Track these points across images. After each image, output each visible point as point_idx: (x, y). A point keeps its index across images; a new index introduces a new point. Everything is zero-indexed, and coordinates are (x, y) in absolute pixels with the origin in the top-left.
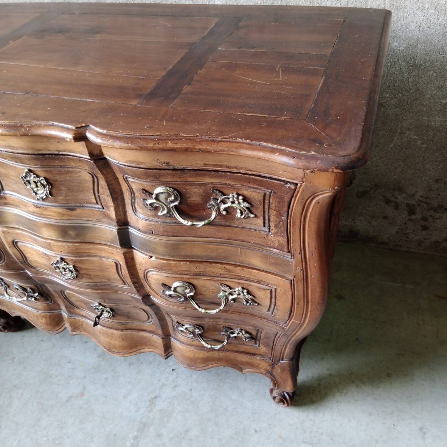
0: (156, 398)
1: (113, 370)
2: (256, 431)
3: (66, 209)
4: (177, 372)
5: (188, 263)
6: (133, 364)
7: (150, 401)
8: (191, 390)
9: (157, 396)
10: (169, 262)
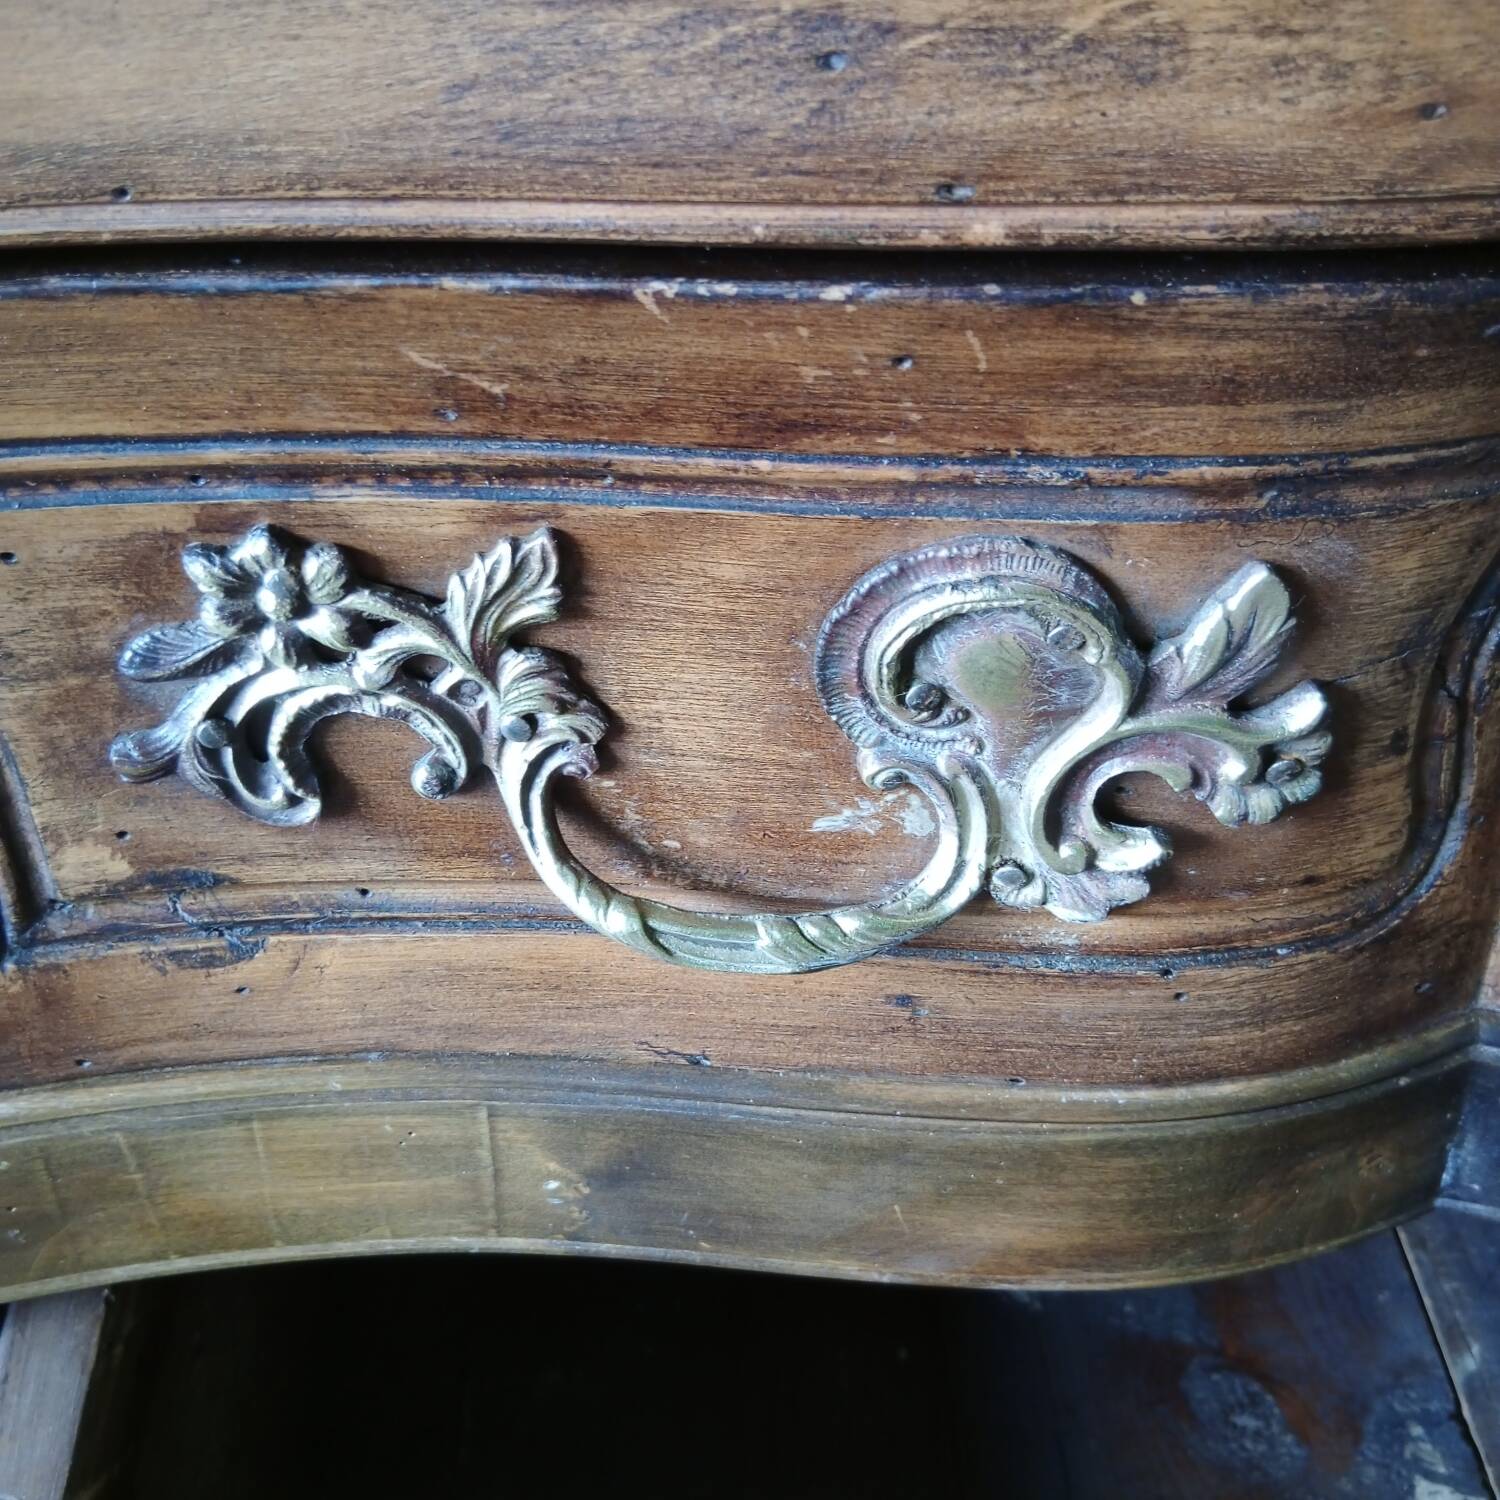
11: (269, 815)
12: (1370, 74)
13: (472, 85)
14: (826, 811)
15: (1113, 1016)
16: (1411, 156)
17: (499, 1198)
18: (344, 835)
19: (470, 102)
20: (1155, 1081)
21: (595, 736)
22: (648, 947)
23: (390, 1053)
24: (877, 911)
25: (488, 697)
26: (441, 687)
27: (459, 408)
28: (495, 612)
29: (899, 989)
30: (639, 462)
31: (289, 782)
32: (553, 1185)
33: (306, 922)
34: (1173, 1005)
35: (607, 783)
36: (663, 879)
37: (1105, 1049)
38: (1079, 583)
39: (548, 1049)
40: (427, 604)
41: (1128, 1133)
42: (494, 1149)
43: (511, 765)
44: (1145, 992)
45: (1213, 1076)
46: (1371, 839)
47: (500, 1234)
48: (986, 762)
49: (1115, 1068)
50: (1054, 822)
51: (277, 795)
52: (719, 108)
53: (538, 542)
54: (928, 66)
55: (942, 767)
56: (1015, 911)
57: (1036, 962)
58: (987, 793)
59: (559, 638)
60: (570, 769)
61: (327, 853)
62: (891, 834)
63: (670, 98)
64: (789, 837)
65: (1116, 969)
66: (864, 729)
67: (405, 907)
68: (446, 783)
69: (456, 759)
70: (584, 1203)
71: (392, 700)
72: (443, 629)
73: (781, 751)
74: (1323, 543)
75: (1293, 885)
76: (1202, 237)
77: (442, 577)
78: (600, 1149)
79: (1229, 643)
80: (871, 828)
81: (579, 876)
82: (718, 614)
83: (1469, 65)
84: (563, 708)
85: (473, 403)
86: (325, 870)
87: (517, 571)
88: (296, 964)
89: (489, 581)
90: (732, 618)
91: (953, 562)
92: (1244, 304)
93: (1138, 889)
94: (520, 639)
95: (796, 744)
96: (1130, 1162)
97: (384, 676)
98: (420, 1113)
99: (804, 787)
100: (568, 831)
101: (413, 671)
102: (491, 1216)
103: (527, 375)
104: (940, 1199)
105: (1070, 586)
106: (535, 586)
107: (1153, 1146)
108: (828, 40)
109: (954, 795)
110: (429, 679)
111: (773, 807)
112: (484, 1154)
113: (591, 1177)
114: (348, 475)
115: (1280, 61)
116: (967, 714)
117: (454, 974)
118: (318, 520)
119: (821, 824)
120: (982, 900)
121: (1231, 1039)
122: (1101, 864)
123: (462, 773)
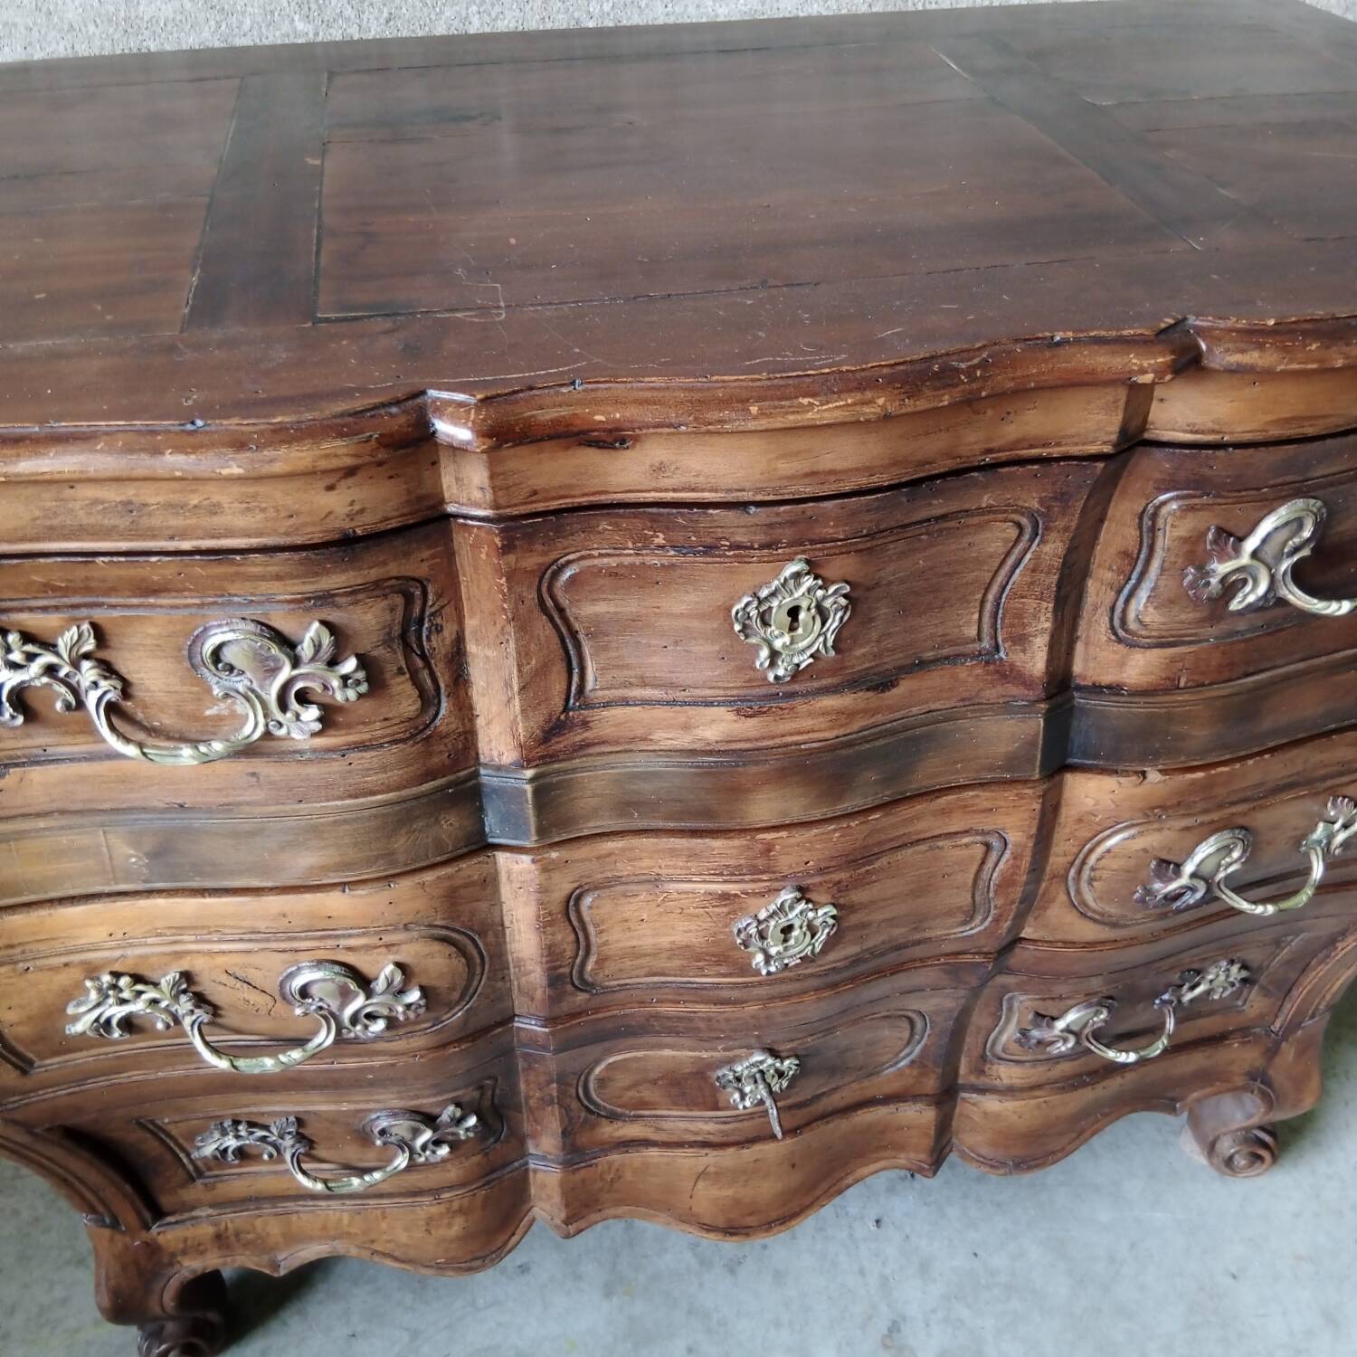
0: (894, 1328)
1: (690, 1312)
2: (1234, 1277)
3: (868, 690)
4: (893, 1223)
5: (1267, 756)
6: (740, 1263)
7: (886, 1347)
8: (976, 1255)
9: (895, 1321)
10: (1213, 772)
11: (5, 723)
12: (272, 510)
13: (38, 518)
14: (209, 708)
15: (329, 773)
16: (291, 526)
17: (113, 867)
18: (33, 729)
19: (38, 522)
20: (351, 796)
21: (119, 687)
22: (144, 758)
23: (63, 812)
24: (227, 740)
25: (78, 677)
26: (62, 674)
27: (52, 591)
28: (75, 649)
29: (251, 770)
30: (113, 600)
31: (11, 710)
32: (133, 860)
33: (24, 763)
34: (349, 767)
35: (129, 703)
36: (157, 737)
37: (328, 786)
38: (261, 630)
39: (124, 806)
40: (50, 646)
41: (345, 816)
42: (108, 847)
43: (91, 699)
44: (337, 763)
45: (373, 793)
46: (405, 704)
47: (116, 884)
48: (255, 686)
49: (336, 793)
50: (283, 705)
51: (7, 716)
52: (106, 522)
53: (86, 627)
54: (158, 512)
55: (241, 689)
56: (279, 739)
57: (298, 757)
58: (258, 697)
59: (101, 655)
60: (113, 699)
61: (29, 736)
62: (233, 715)
63: (92, 520)
64: (196, 718)
65: (326, 756)
66: (213, 680)
67: (62, 754)
68: (68, 707)
69: (71, 698)
70: (147, 866)
71: (45, 680)
72: (58, 654)
73: (185, 688)
74: (335, 614)
75: (380, 721)
76: (244, 546)
77: (56, 638)
78: (149, 844)
79: (315, 646)
80: (226, 713)
81: (118, 736)
82: (153, 645)
83: (297, 506)
84: (106, 678)
85: (55, 589)
86: (28, 742)
87: (80, 636)
88: (22, 779)
89: (71, 639)
90: (158, 646)
91: (220, 626)
92: (268, 559)
93: (317, 726)
94: (87, 656)
95: (192, 685)
96: (347, 827)
97: (41, 671)
98: (78, 834)
99: (198, 699)
100: (115, 720)
101: (51, 670)
102: (111, 876)
103: (71, 581)
104: (282, 849)
105: (258, 631)
106: (88, 640)
107: (355, 820)
108: (131, 507)
109: (247, 699)
110: (57, 671)
111: (189, 707)
112: (104, 849)
113: (148, 855)
114: (21, 610)
115: (247, 508)
116: (243, 672)
117: (82, 779)
118: (12, 623)
119: (208, 713)
120: (267, 735)
121: (375, 778)
122: (301, 718)
123: (74, 703)
